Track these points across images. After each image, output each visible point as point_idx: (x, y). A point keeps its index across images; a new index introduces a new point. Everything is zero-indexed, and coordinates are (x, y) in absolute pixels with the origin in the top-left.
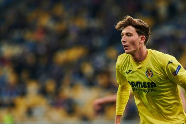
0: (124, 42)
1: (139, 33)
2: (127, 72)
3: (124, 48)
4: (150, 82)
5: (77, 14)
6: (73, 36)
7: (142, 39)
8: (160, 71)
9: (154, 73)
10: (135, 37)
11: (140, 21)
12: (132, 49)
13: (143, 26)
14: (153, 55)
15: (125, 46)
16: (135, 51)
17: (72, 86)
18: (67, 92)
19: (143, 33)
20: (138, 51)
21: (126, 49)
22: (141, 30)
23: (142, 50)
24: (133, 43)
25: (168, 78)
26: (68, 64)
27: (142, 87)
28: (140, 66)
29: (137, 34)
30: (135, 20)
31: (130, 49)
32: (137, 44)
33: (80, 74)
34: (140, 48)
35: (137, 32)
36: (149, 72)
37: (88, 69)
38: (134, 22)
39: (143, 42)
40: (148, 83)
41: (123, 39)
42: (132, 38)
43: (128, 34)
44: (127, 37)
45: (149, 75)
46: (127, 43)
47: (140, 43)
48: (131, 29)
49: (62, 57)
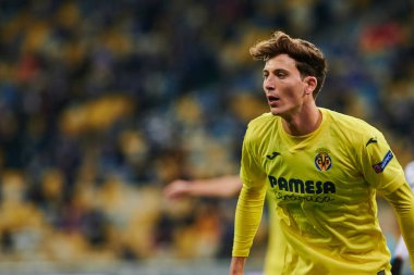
0: (270, 89)
1: (303, 71)
2: (268, 156)
3: (270, 103)
4: (323, 181)
5: (109, 24)
6: (101, 73)
7: (309, 84)
8: (349, 157)
9: (334, 162)
10: (295, 79)
11: (307, 45)
12: (287, 105)
13: (313, 55)
14: (336, 123)
15: (272, 98)
16: (293, 110)
17: (100, 182)
18: (88, 197)
19: (311, 70)
20: (300, 110)
21: (274, 106)
22: (307, 64)
23: (307, 107)
24: (289, 92)
25: (362, 175)
26: (90, 134)
27: (302, 192)
28: (301, 145)
29: (298, 72)
30: (296, 41)
31: (283, 104)
32: (299, 96)
33: (118, 158)
34: (304, 104)
35: (299, 68)
36: (323, 159)
37: (135, 147)
38: (292, 45)
39: (311, 89)
40: (319, 184)
41: (266, 83)
42: (288, 81)
43: (279, 73)
44: (276, 78)
45: (323, 164)
46: (276, 93)
47: (305, 93)
48: (285, 62)
49: (77, 119)
